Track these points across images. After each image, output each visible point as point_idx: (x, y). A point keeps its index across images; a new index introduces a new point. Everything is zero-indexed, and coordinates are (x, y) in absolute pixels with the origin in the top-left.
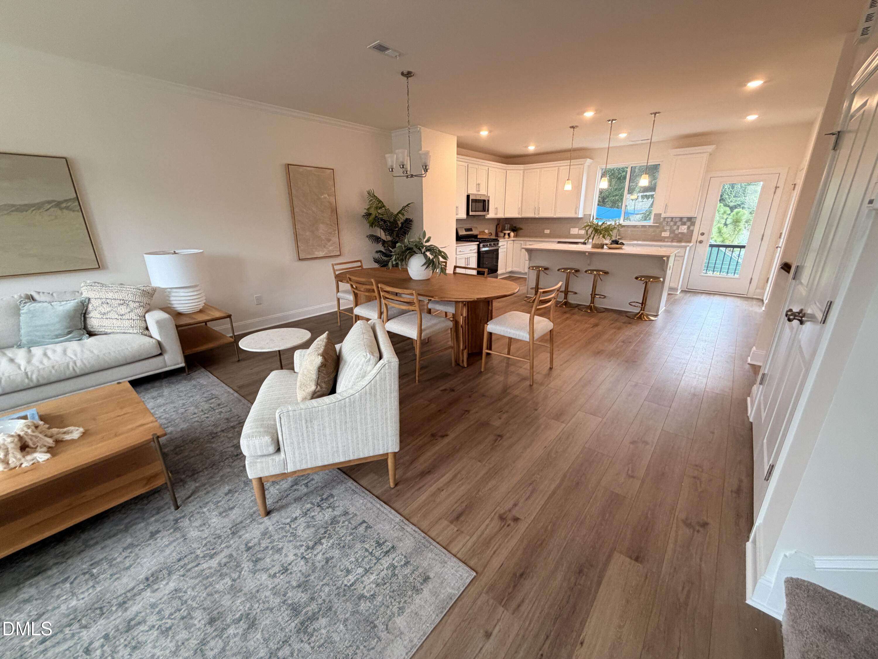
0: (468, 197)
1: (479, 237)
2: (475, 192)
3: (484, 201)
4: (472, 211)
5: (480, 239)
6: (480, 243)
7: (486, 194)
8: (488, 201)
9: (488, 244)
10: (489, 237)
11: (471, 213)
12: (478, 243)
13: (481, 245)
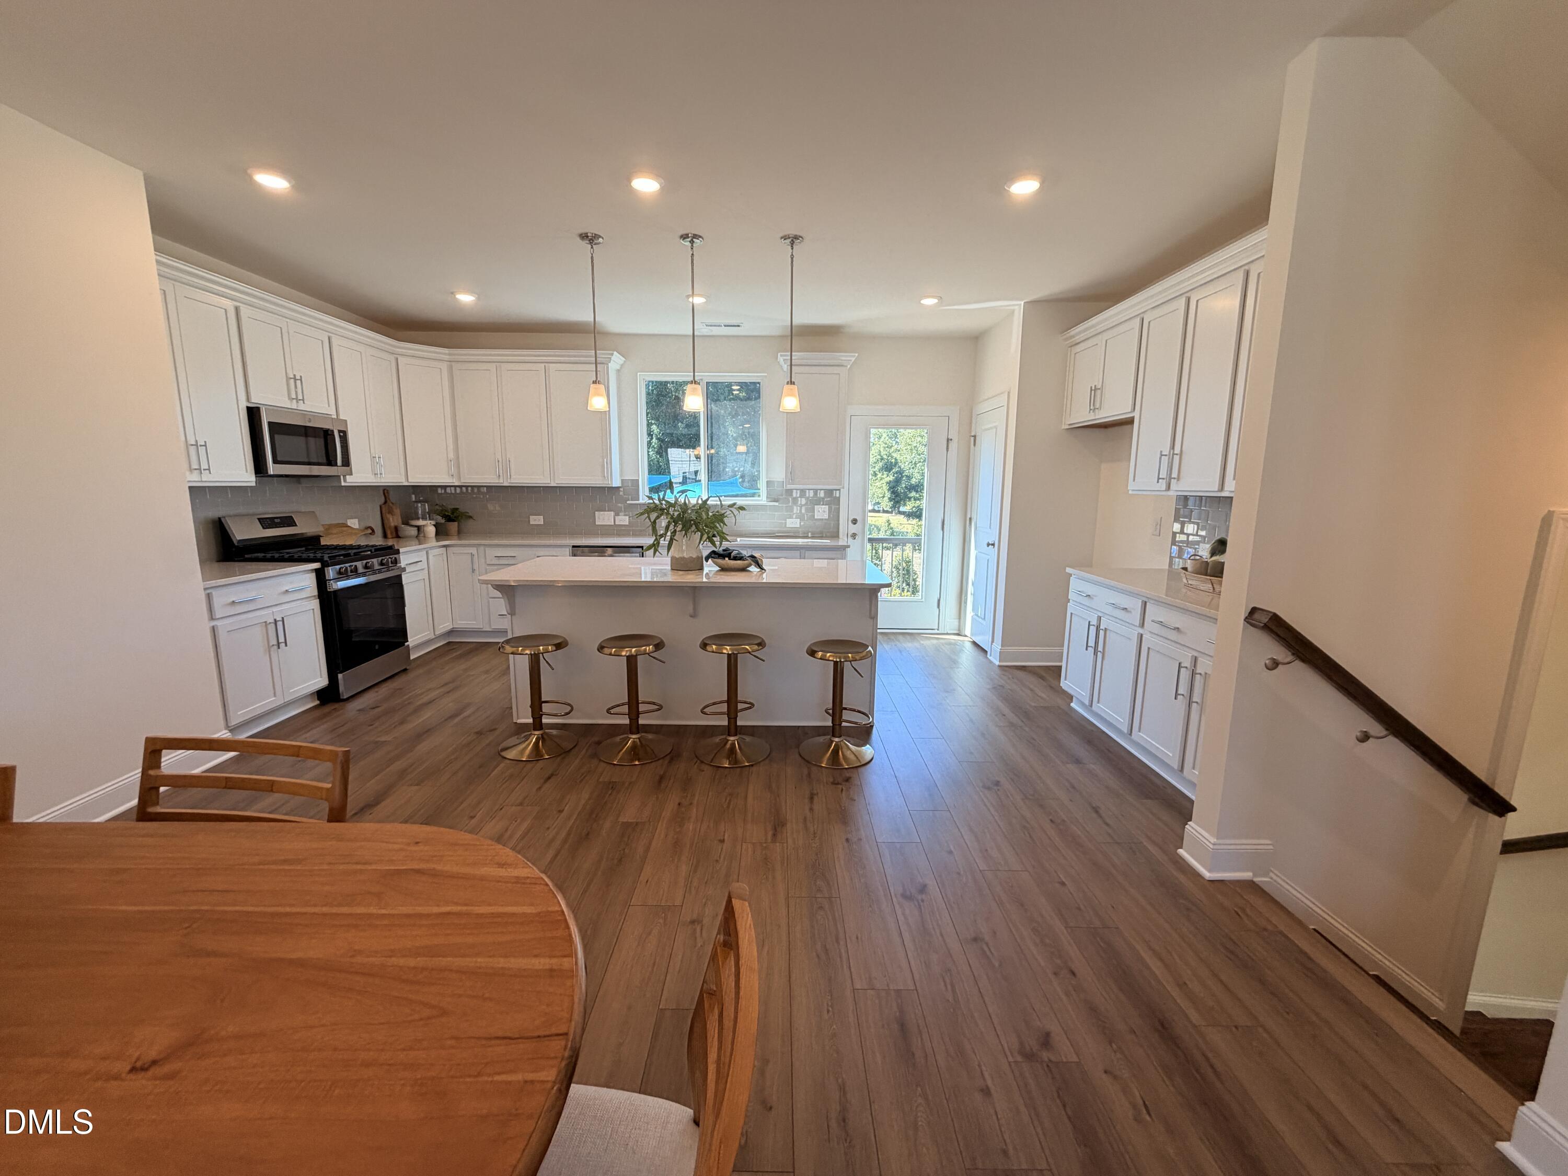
0: (253, 414)
1: (324, 542)
2: (283, 401)
3: (327, 435)
4: (275, 461)
5: (328, 547)
6: (325, 565)
7: (332, 412)
8: (344, 435)
9: (360, 565)
10: (363, 542)
11: (272, 468)
12: (316, 565)
13: (331, 572)
